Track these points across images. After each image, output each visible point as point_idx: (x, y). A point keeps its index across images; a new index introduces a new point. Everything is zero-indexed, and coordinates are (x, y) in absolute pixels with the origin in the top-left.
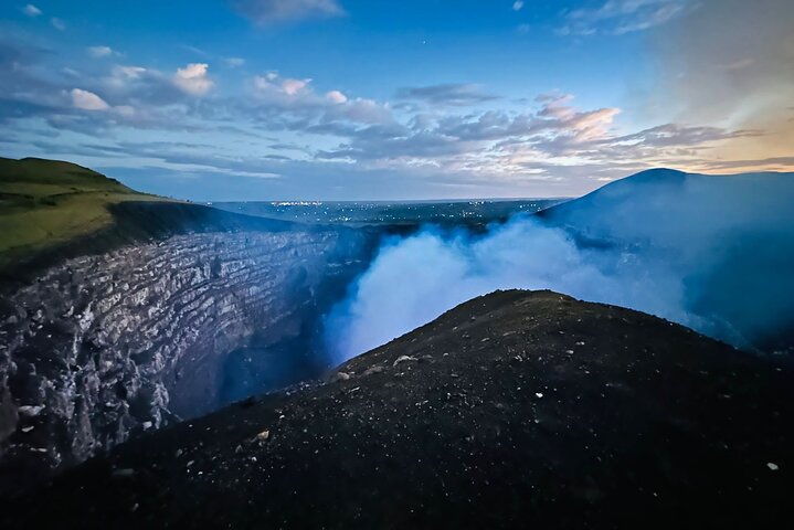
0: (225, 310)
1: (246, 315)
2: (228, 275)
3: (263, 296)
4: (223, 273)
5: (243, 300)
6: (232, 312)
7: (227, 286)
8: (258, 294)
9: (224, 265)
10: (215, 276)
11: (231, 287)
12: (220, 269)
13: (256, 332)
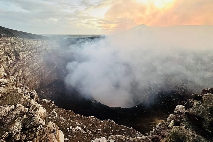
0: (27, 75)
1: (35, 75)
2: (24, 58)
3: (39, 67)
4: (21, 58)
5: (33, 69)
6: (29, 75)
7: (25, 63)
8: (38, 66)
9: (21, 54)
10: (18, 59)
11: (27, 64)
12: (19, 56)
13: (41, 81)
